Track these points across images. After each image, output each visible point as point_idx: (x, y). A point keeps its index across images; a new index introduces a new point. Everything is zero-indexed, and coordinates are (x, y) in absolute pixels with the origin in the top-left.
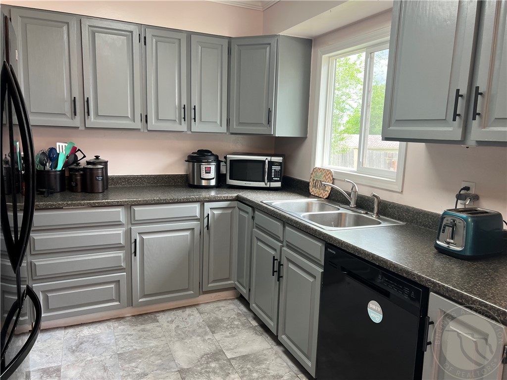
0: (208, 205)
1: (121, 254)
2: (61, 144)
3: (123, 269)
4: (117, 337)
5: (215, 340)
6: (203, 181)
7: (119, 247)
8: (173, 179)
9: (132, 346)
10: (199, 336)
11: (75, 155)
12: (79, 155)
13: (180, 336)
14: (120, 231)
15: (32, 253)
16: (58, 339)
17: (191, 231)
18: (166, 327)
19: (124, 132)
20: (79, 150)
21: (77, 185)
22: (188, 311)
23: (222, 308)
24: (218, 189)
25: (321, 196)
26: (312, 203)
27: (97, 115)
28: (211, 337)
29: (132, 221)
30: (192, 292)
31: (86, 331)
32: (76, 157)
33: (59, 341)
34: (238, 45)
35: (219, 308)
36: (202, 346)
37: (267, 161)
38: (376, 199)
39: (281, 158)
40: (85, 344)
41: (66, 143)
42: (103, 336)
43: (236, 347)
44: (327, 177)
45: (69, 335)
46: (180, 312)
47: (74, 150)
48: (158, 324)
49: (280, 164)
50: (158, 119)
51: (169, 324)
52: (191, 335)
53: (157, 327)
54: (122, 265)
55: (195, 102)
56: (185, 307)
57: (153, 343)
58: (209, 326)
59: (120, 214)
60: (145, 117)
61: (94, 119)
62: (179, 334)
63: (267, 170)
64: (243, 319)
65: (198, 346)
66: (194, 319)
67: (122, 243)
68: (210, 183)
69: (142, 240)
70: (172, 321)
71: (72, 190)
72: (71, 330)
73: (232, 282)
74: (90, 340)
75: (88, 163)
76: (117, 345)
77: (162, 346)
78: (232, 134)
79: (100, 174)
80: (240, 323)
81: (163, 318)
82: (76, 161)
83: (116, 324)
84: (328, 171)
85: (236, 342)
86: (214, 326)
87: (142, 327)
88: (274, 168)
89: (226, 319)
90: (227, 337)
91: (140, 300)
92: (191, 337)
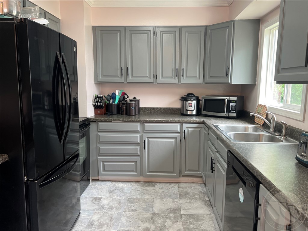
0: (185, 125)
1: (138, 147)
2: (118, 91)
3: (139, 155)
4: (132, 190)
5: (179, 203)
6: (189, 112)
7: (137, 144)
8: (174, 110)
9: (136, 196)
10: (172, 199)
11: (124, 96)
12: (126, 96)
13: (162, 197)
14: (138, 135)
15: (99, 142)
16: (107, 186)
17: (175, 139)
18: (157, 191)
19: (149, 84)
20: (126, 94)
21: (123, 111)
22: (173, 185)
23: (192, 187)
24: (196, 117)
25: (260, 123)
26: (248, 127)
27: (132, 76)
28: (178, 201)
29: (144, 131)
30: (175, 174)
31: (120, 185)
32: (124, 97)
33: (107, 187)
34: (210, 30)
35: (191, 187)
36: (170, 204)
37: (226, 100)
38: (284, 126)
39: (236, 98)
40: (117, 190)
41: (120, 90)
42: (126, 189)
43: (188, 209)
44: (264, 111)
45: (112, 185)
46: (168, 184)
47: (123, 94)
48: (154, 188)
49: (235, 102)
50: (162, 77)
51: (159, 189)
52: (168, 197)
53: (153, 189)
54: (139, 153)
55: (184, 66)
56: (172, 182)
57: (147, 197)
58: (180, 195)
59: (138, 126)
60: (156, 76)
61: (131, 77)
62: (162, 196)
63: (226, 105)
64: (202, 195)
65: (169, 204)
66: (174, 189)
67: (138, 141)
68: (192, 113)
69: (149, 141)
70: (162, 188)
71: (122, 114)
72: (114, 183)
73: (200, 173)
74: (120, 189)
75: (131, 100)
76: (130, 194)
77: (151, 199)
78: (206, 83)
79: (134, 106)
80: (198, 197)
81: (158, 186)
82: (124, 99)
83: (135, 184)
84: (265, 107)
85: (190, 206)
86: (182, 195)
87: (146, 188)
88: (231, 104)
89: (191, 193)
90: (187, 203)
91: (147, 174)
92: (167, 198)
